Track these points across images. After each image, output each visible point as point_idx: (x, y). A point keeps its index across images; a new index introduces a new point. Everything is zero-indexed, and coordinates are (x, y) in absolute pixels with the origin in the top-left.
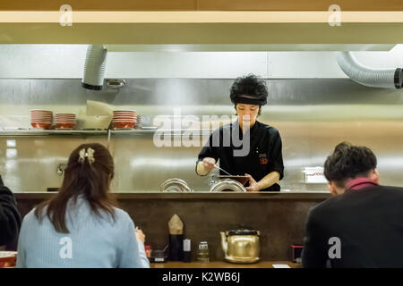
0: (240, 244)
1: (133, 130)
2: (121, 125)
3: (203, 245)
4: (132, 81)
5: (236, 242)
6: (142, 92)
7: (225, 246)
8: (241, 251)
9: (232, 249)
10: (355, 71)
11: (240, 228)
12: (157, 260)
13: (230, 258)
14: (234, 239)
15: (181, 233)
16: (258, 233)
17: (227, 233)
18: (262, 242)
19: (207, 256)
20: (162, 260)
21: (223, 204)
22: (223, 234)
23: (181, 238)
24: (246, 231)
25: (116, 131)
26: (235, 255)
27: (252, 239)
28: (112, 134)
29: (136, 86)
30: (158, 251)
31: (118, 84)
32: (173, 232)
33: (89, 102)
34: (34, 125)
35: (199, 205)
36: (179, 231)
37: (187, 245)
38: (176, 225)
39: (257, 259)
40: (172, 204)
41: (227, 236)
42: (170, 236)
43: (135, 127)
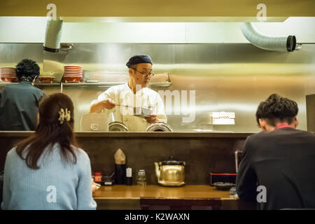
0: (170, 172)
1: (80, 83)
2: (70, 79)
3: (142, 173)
4: (78, 45)
5: (167, 171)
6: (85, 53)
7: (158, 173)
8: (170, 177)
9: (164, 175)
10: (255, 38)
11: (170, 159)
12: (106, 183)
13: (163, 182)
14: (166, 168)
15: (124, 163)
16: (184, 163)
17: (160, 163)
18: (187, 170)
19: (145, 181)
20: (110, 183)
21: (156, 141)
22: (156, 164)
23: (124, 167)
24: (174, 162)
25: (67, 83)
26: (166, 180)
27: (179, 168)
28: (64, 86)
29: (82, 49)
30: (107, 177)
31: (68, 47)
32: (118, 163)
33: (44, 61)
34: (3, 79)
35: (137, 141)
36: (122, 162)
37: (129, 172)
38: (120, 157)
39: (183, 183)
40: (116, 141)
41: (160, 166)
42: (116, 165)
43: (81, 81)
